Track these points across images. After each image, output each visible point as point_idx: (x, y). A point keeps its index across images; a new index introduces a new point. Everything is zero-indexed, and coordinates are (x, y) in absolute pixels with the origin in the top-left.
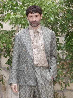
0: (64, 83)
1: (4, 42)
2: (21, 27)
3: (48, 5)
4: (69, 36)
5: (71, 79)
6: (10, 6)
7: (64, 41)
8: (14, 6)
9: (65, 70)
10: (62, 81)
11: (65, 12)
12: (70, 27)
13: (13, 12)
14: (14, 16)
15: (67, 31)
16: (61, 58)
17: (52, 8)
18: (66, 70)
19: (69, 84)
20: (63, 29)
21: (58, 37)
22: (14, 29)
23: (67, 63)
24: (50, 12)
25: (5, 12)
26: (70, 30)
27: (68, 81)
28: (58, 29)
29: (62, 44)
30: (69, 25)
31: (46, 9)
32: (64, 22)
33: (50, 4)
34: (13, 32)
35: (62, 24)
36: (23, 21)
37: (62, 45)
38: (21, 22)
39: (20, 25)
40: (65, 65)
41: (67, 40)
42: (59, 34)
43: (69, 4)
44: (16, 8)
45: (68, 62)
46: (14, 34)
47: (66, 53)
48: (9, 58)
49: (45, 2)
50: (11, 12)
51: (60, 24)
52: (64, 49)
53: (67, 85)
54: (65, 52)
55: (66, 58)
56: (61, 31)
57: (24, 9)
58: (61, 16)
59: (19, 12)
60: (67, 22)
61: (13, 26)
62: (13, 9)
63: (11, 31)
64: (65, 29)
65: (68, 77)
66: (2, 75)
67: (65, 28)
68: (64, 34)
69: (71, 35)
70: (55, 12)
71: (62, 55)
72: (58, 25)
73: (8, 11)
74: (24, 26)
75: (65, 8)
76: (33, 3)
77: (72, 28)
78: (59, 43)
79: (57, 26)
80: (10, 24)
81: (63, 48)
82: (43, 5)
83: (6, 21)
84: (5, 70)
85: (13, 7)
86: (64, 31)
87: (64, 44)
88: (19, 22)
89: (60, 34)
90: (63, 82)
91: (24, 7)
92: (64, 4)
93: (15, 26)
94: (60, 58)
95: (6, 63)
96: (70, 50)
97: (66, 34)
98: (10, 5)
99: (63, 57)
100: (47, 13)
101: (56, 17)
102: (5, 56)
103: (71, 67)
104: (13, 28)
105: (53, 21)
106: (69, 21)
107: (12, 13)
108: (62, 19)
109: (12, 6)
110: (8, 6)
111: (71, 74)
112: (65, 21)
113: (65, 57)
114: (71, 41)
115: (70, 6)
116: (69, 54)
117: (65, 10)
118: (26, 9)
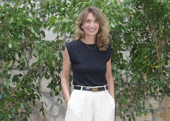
0: (128, 116)
1: (45, 57)
2: (70, 37)
3: (108, 5)
4: (136, 50)
5: (137, 111)
6: (56, 7)
7: (129, 57)
8: (62, 7)
9: (129, 98)
10: (125, 114)
11: (132, 16)
12: (138, 37)
13: (59, 15)
14: (61, 20)
15: (134, 43)
16: (125, 81)
18: (131, 98)
19: (135, 117)
20: (128, 40)
21: (121, 52)
22: (59, 39)
23: (132, 88)
24: (112, 16)
25: (49, 15)
26: (137, 41)
27: (134, 114)
28: (122, 40)
29: (126, 61)
30: (136, 35)
32: (130, 31)
33: (111, 4)
34: (59, 43)
35: (127, 32)
36: (73, 27)
37: (126, 63)
38: (70, 29)
39: (68, 33)
40: (130, 92)
41: (134, 55)
42: (122, 48)
43: (138, 5)
44: (63, 9)
45: (134, 86)
46: (60, 46)
47: (132, 74)
48: (51, 80)
49: (105, 1)
50: (56, 15)
51: (124, 32)
52: (129, 68)
53: (132, 119)
54: (130, 72)
55: (131, 81)
56: (126, 43)
58: (126, 22)
60: (135, 30)
61: (59, 35)
62: (60, 11)
63: (55, 41)
64: (132, 41)
65: (133, 107)
66: (43, 103)
67: (131, 39)
68: (129, 47)
69: (139, 49)
70: (118, 15)
71: (126, 77)
72: (121, 34)
73: (52, 13)
75: (132, 11)
76: (88, 3)
77: (140, 39)
78: (122, 60)
79: (121, 36)
80: (54, 31)
81: (127, 67)
82: (101, 5)
83: (49, 26)
84: (46, 97)
86: (129, 43)
87: (129, 61)
88: (67, 29)
89: (124, 47)
90: (127, 114)
91: (74, 8)
92: (131, 5)
93: (61, 34)
94: (122, 81)
95: (48, 87)
96: (138, 70)
97: (132, 47)
98: (55, 5)
99: (127, 80)
101: (120, 23)
102: (47, 76)
103: (138, 94)
104: (58, 37)
105: (115, 28)
106: (138, 29)
107: (58, 17)
108: (128, 25)
109: (59, 7)
110: (53, 6)
111: (137, 103)
112: (132, 29)
113: (130, 79)
114: (139, 58)
115: (139, 8)
116: (136, 76)
117: (132, 13)
118: (78, 10)
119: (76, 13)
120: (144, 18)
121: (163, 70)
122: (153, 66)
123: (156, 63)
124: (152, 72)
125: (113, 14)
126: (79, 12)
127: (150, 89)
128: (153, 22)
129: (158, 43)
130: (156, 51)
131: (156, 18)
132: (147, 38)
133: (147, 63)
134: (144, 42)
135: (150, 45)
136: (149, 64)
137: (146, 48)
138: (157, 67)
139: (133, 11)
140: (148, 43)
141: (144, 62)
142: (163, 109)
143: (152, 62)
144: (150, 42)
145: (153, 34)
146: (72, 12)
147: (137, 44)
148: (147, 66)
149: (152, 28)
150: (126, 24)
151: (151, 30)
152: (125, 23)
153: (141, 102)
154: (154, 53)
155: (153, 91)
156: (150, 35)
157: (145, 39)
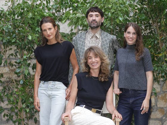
6: (69, 3)
12: (142, 29)
13: (72, 10)
14: (75, 15)
22: (73, 32)
24: (119, 10)
25: (63, 11)
30: (141, 27)
31: (113, 7)
34: (73, 35)
36: (85, 21)
38: (83, 23)
39: (81, 26)
43: (143, 1)
44: (76, 5)
57: (86, 7)
59: (80, 10)
61: (73, 28)
62: (73, 6)
63: (69, 33)
73: (66, 9)
80: (69, 25)
83: (64, 21)
85: (73, 3)
88: (80, 23)
91: (86, 4)
92: (136, 1)
93: (75, 27)
98: (69, 1)
100: (115, 12)
101: (126, 17)
104: (72, 30)
105: (123, 21)
106: (142, 22)
107: (71, 12)
108: (133, 19)
109: (71, 3)
110: (67, 2)
115: (144, 4)
117: (137, 8)
118: (89, 6)
120: (147, 13)
121: (165, 58)
122: (156, 55)
123: (159, 52)
124: (154, 60)
125: (120, 9)
128: (156, 16)
129: (160, 34)
130: (159, 41)
131: (158, 13)
132: (150, 30)
133: (151, 52)
134: (148, 34)
135: (153, 37)
137: (149, 39)
138: (160, 55)
139: (137, 6)
140: (151, 34)
142: (164, 93)
143: (155, 52)
144: (153, 34)
145: (156, 26)
149: (155, 21)
151: (154, 23)
152: (131, 17)
154: (157, 43)
156: (153, 27)
157: (148, 31)
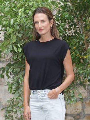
5: (67, 100)
12: (67, 29)
15: (63, 35)
17: (43, 4)
26: (66, 33)
30: (65, 27)
31: (34, 5)
32: (58, 23)
36: (4, 21)
38: (1, 23)
57: (4, 5)
58: (55, 14)
64: (60, 32)
69: (68, 40)
74: (5, 28)
75: (60, 4)
91: (5, 2)
108: (56, 18)
111: (67, 93)
112: (60, 21)
115: (67, 0)
117: (60, 6)
118: (8, 4)
119: (6, 7)
120: (72, 11)
122: (81, 56)
123: (85, 54)
124: (80, 62)
126: (9, 6)
127: (79, 79)
128: (80, 14)
129: (86, 34)
130: (84, 42)
131: (83, 10)
132: (75, 30)
133: (76, 53)
134: (72, 33)
135: (78, 37)
136: (77, 55)
137: (74, 40)
138: (85, 57)
140: (76, 34)
141: (73, 53)
143: (80, 53)
144: (78, 33)
145: (81, 26)
146: (2, 6)
147: (65, 35)
148: (76, 56)
149: (80, 20)
150: (54, 16)
151: (79, 22)
153: (71, 91)
154: (82, 44)
155: (82, 80)
156: (77, 26)
157: (73, 31)
